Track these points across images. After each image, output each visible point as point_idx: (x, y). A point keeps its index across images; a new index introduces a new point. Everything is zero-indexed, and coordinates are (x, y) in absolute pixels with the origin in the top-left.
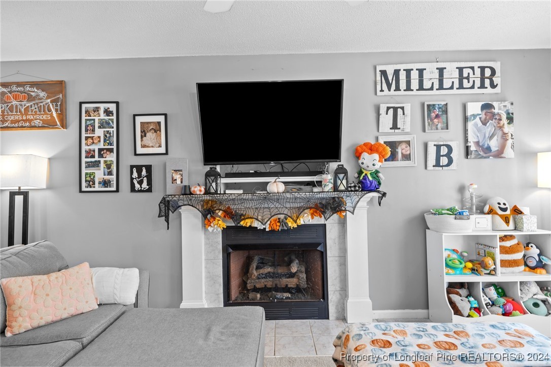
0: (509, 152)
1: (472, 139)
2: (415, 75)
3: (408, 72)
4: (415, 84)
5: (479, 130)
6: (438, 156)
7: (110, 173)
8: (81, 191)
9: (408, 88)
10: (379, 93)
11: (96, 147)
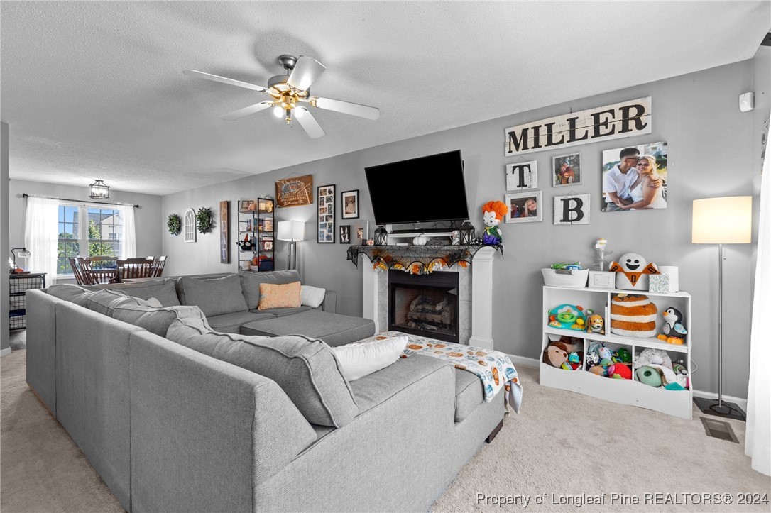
0: (659, 202)
1: (608, 190)
2: (543, 132)
3: (536, 129)
4: (543, 140)
5: (617, 180)
6: (566, 210)
7: (331, 231)
8: (318, 242)
9: (537, 145)
10: (507, 154)
11: (324, 215)
